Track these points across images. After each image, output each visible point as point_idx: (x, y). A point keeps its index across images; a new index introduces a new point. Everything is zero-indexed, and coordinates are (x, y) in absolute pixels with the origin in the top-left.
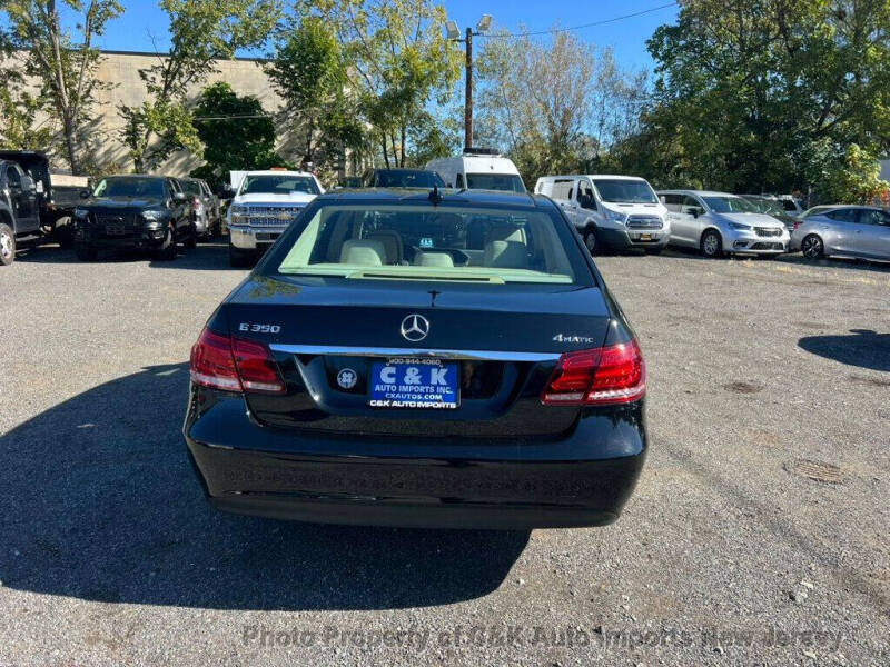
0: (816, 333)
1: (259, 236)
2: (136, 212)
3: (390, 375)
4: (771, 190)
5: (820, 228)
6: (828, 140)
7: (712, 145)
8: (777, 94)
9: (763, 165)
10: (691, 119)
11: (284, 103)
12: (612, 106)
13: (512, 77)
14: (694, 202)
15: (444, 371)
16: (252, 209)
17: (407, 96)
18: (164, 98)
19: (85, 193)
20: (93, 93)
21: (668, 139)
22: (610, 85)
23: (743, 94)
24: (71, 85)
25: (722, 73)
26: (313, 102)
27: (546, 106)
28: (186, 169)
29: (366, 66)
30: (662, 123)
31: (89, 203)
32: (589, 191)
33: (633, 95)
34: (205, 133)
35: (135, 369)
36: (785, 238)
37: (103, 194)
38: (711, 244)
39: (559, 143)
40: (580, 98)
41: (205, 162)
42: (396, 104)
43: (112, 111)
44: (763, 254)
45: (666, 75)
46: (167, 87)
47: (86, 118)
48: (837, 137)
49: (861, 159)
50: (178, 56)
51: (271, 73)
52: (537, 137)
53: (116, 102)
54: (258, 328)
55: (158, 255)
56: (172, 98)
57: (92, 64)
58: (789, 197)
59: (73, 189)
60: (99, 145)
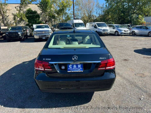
0: (136, 49)
1: (39, 36)
2: (17, 33)
3: (71, 66)
4: (126, 23)
5: (134, 30)
6: (135, 14)
7: (116, 16)
8: (126, 6)
9: (124, 19)
10: (112, 12)
11: (41, 12)
12: (98, 10)
13: (81, 5)
14: (113, 26)
15: (80, 65)
16: (38, 31)
17: (63, 9)
18: (20, 11)
19: (7, 30)
20: (7, 11)
21: (108, 15)
22: (98, 6)
23: (120, 7)
24: (3, 10)
25: (117, 3)
26: (46, 11)
27: (87, 10)
28: (25, 24)
29: (55, 4)
30: (107, 12)
31: (8, 32)
32: (96, 25)
33: (102, 8)
34: (28, 18)
35: (21, 63)
36: (129, 32)
37: (10, 30)
38: (117, 33)
39: (90, 17)
40: (93, 8)
41: (28, 23)
42: (61, 11)
43: (11, 14)
44: (126, 35)
45: (107, 4)
46: (20, 10)
47: (6, 16)
48: (137, 14)
49: (141, 17)
50: (22, 4)
51: (39, 6)
52: (86, 16)
53: (11, 13)
54: (47, 59)
55: (22, 40)
56: (21, 11)
57: (6, 6)
58: (129, 24)
59: (5, 29)
60: (9, 20)
